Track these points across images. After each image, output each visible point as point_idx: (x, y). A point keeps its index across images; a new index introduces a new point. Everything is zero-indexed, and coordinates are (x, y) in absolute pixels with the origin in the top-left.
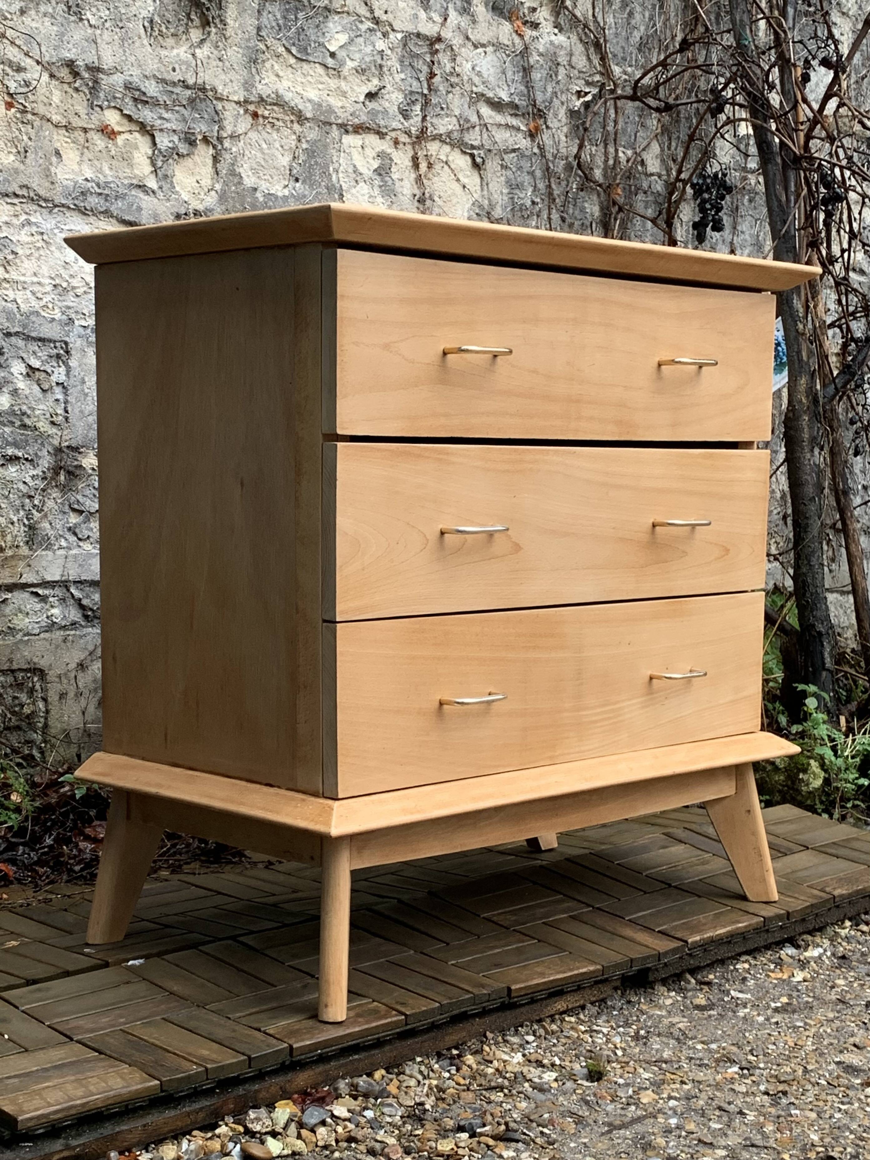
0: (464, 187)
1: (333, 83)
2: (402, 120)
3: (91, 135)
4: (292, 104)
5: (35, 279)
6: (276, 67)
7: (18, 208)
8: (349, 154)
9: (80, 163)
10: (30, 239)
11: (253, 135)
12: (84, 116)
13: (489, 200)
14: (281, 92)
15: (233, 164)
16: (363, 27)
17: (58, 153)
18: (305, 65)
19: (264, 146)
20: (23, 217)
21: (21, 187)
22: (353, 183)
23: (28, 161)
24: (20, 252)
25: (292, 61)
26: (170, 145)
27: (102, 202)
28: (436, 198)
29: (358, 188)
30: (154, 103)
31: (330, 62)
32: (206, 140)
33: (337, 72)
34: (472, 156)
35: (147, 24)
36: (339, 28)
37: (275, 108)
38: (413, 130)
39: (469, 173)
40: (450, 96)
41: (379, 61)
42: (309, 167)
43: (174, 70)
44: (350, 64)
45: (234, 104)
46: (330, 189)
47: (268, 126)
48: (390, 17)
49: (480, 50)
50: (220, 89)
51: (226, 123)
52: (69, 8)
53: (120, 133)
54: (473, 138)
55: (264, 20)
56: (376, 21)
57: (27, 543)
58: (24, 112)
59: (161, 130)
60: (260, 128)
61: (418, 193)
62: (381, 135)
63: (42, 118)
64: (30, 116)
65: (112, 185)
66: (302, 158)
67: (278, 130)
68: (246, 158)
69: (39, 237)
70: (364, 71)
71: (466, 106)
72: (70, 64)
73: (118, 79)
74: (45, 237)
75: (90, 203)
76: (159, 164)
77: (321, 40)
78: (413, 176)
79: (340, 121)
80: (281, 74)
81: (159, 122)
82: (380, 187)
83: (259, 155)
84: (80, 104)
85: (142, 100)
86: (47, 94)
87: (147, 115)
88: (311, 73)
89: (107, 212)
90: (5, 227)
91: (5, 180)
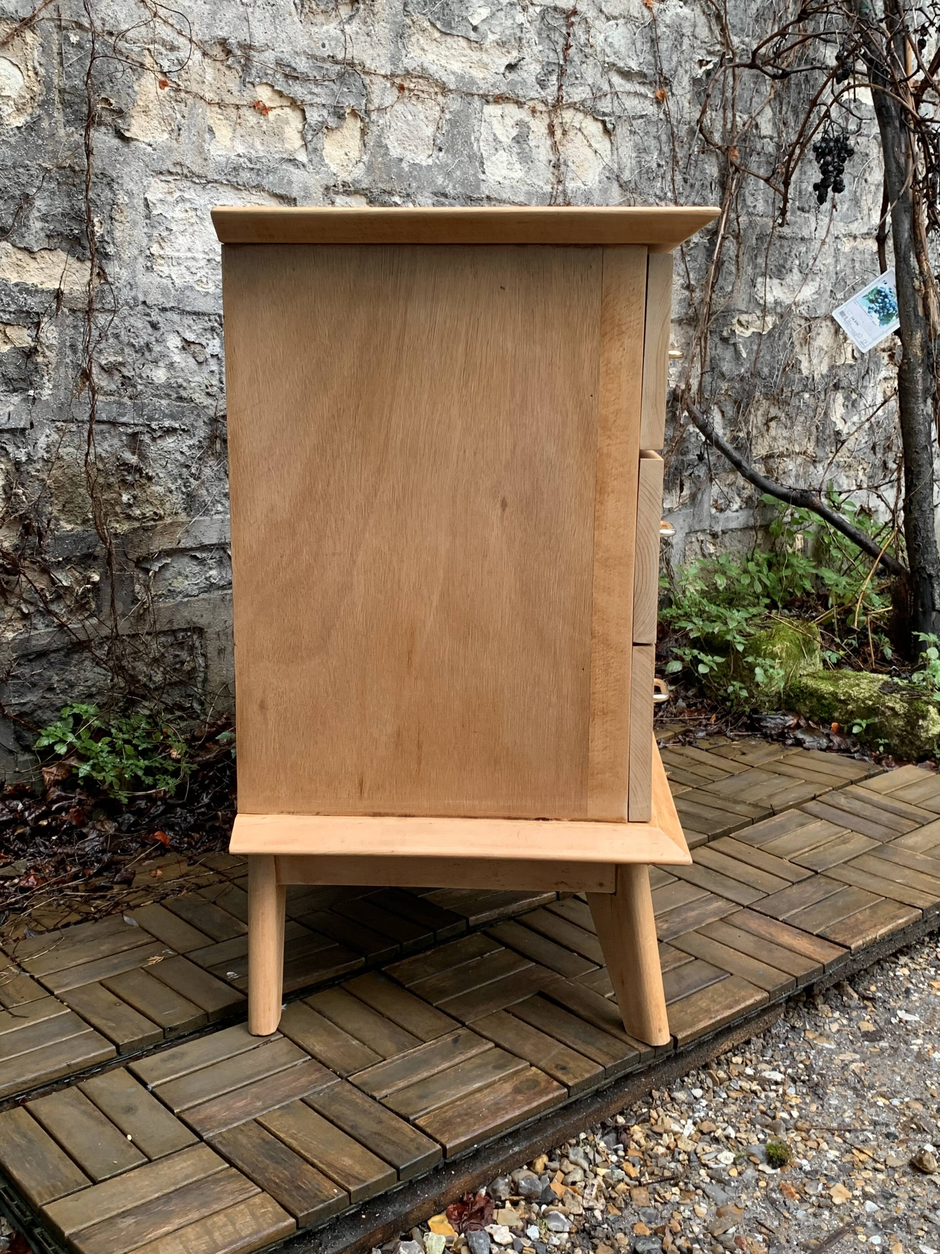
0: (596, 152)
1: (475, 56)
2: (540, 90)
3: (244, 111)
4: (437, 76)
5: (189, 255)
6: (422, 41)
7: (172, 185)
8: (490, 123)
9: (232, 140)
10: (183, 215)
11: (399, 107)
12: (236, 93)
13: (619, 163)
14: (426, 65)
15: (380, 136)
16: (504, 2)
17: (211, 130)
18: (449, 39)
19: (410, 118)
20: (177, 194)
21: (175, 164)
22: (493, 151)
23: (181, 139)
24: (174, 227)
25: (437, 35)
26: (320, 119)
27: (254, 176)
28: (570, 164)
29: (498, 155)
30: (305, 79)
31: (473, 35)
32: (354, 113)
33: (479, 45)
34: (604, 123)
35: (297, 1)
36: (481, 3)
37: (420, 80)
38: (550, 99)
39: (600, 139)
40: (585, 65)
41: (519, 34)
42: (452, 137)
43: (324, 46)
44: (491, 37)
45: (381, 79)
46: (472, 157)
47: (414, 98)
49: (612, 22)
50: (368, 63)
51: (373, 96)
53: (271, 108)
54: (605, 105)
57: (185, 509)
58: (177, 90)
59: (311, 105)
60: (406, 100)
61: (554, 159)
62: (520, 104)
63: (196, 95)
64: (183, 94)
65: (264, 160)
66: (446, 128)
67: (423, 102)
68: (392, 130)
69: (194, 213)
70: (504, 43)
71: (599, 75)
72: (223, 42)
73: (269, 56)
74: (199, 213)
75: (242, 178)
76: (309, 137)
77: (464, 14)
78: (549, 142)
79: (481, 92)
80: (426, 48)
81: (309, 97)
82: (518, 154)
83: (405, 126)
84: (232, 81)
85: (292, 75)
86: (200, 72)
87: (298, 90)
88: (455, 46)
89: (259, 187)
90: (159, 205)
91: (159, 158)
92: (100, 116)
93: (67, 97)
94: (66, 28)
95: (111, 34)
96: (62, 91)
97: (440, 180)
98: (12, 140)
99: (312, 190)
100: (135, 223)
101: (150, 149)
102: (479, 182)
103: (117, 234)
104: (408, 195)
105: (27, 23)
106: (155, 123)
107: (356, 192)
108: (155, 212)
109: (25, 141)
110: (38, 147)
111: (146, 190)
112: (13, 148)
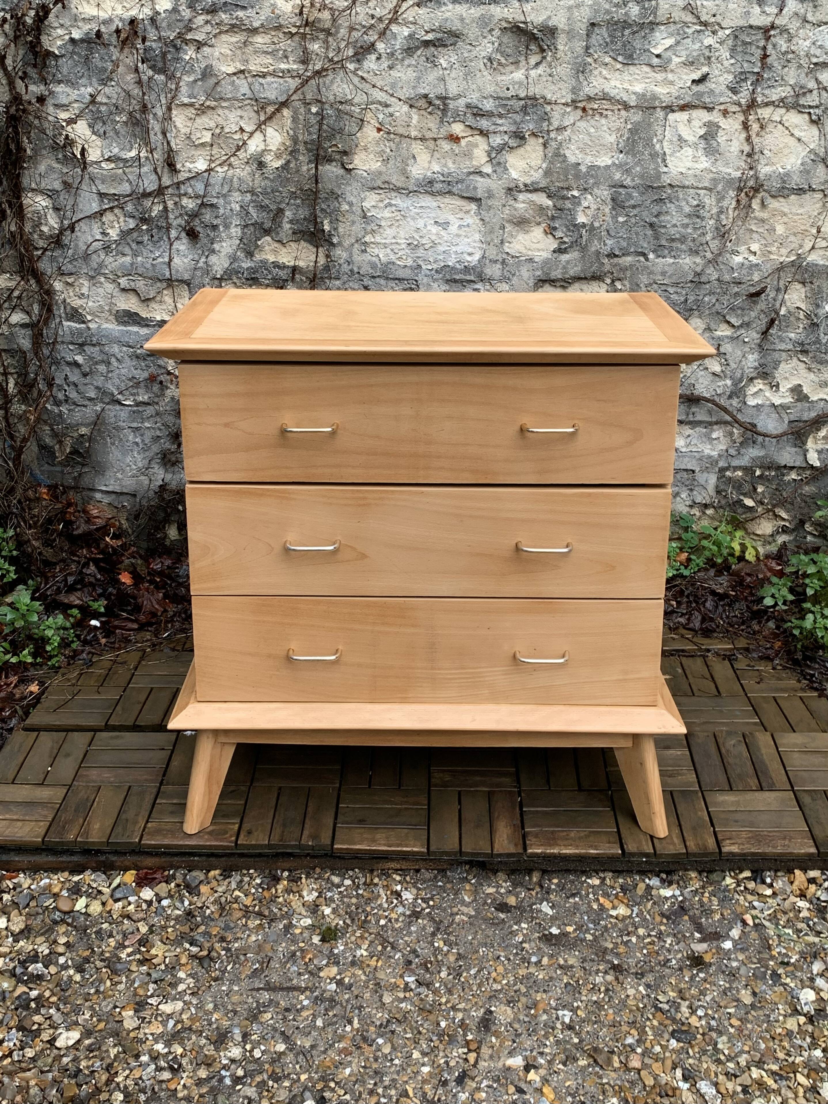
0: (799, 140)
1: (660, 76)
2: (731, 95)
3: (440, 142)
4: (618, 98)
5: (394, 241)
7: (383, 196)
8: (675, 127)
9: (430, 162)
10: (391, 215)
11: (582, 124)
12: (435, 130)
13: (826, 148)
14: (606, 90)
15: (558, 149)
16: (690, 31)
17: (414, 157)
18: (631, 68)
19: (592, 130)
20: (388, 201)
21: (384, 182)
22: (677, 148)
23: (389, 166)
24: (383, 223)
25: (619, 66)
26: (502, 142)
27: (446, 186)
28: (765, 152)
29: (682, 152)
30: (488, 115)
31: (656, 61)
32: (534, 134)
33: (663, 68)
34: (809, 115)
35: (485, 61)
36: (665, 36)
37: (603, 102)
38: (743, 101)
39: (806, 128)
40: (786, 69)
41: (707, 54)
42: (633, 142)
43: (508, 89)
44: (676, 60)
45: (561, 106)
46: (654, 155)
47: (597, 115)
48: (719, 19)
49: (821, 28)
50: (549, 97)
51: (552, 120)
52: (427, 59)
53: (463, 138)
54: (811, 100)
55: (593, 41)
56: (705, 24)
58: (389, 133)
59: (495, 132)
60: (589, 118)
61: (747, 149)
62: (710, 109)
63: (401, 136)
64: (392, 136)
65: (453, 175)
67: (606, 117)
68: (573, 141)
69: (398, 213)
70: (692, 63)
71: (803, 76)
72: (426, 96)
73: (462, 102)
74: (403, 213)
75: (436, 188)
76: (494, 155)
77: (647, 47)
78: (744, 135)
79: (664, 105)
80: (608, 76)
81: (493, 127)
82: (705, 149)
83: (586, 138)
84: (432, 123)
85: (479, 113)
86: (407, 119)
87: (484, 123)
88: (637, 72)
89: (449, 192)
90: (372, 209)
91: (372, 179)
92: (330, 156)
93: (309, 146)
94: (309, 104)
95: (341, 103)
96: (305, 143)
97: (617, 176)
98: (271, 177)
99: (495, 192)
100: (353, 222)
101: (365, 174)
102: (658, 175)
103: (341, 230)
104: (585, 189)
105: (284, 104)
106: (372, 156)
107: (536, 190)
108: (369, 214)
109: (280, 176)
110: (288, 179)
111: (363, 200)
112: (272, 181)
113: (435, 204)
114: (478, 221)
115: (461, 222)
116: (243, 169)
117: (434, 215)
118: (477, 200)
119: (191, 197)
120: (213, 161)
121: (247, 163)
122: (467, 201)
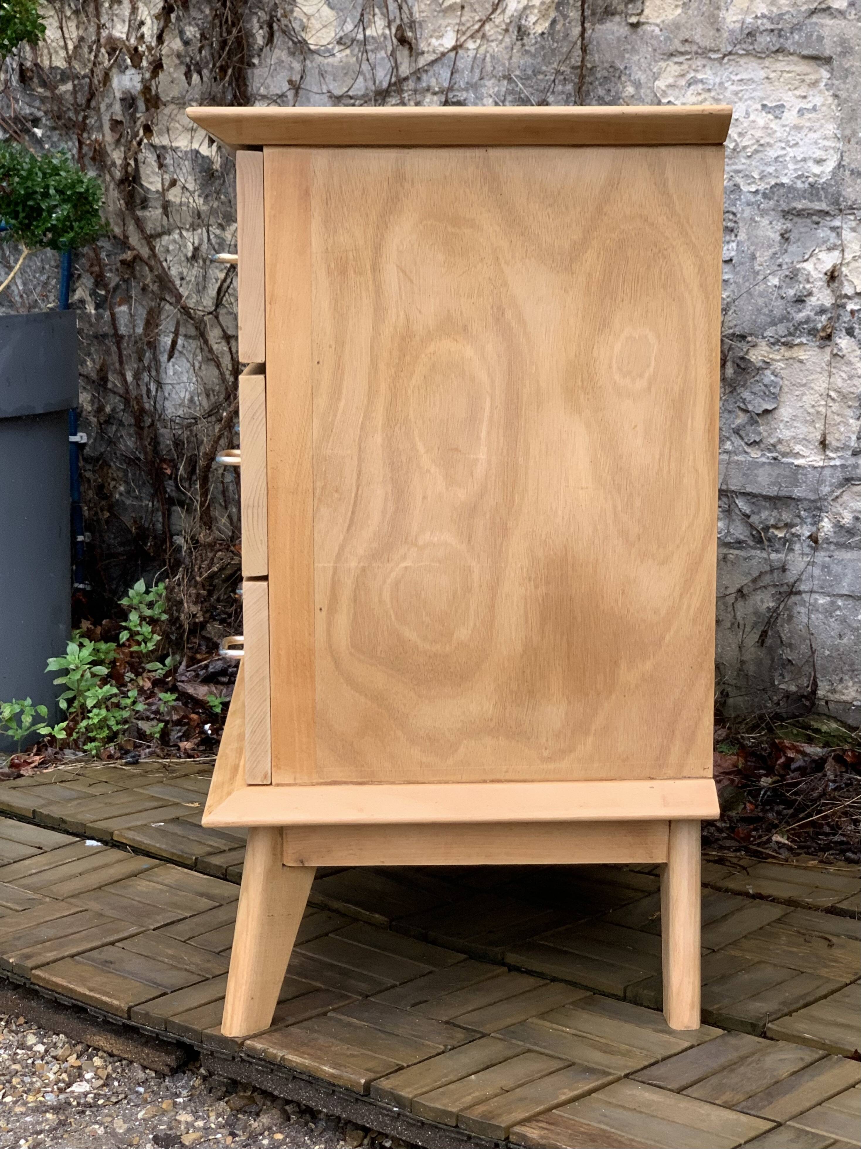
7: (685, 67)
10: (695, 99)
20: (692, 74)
21: (682, 43)
23: (691, 12)
27: (774, 39)
65: (786, 17)
74: (713, 94)
75: (760, 43)
89: (782, 50)
90: (669, 92)
91: (667, 38)
98: (533, 49)
99: (852, 43)
101: (658, 31)
108: (665, 101)
109: (543, 47)
110: (553, 50)
111: (656, 77)
112: (534, 56)
113: (762, 74)
114: (830, 100)
115: (804, 105)
116: (501, 41)
117: (757, 94)
118: (828, 60)
119: (435, 94)
120: (464, 33)
121: (507, 30)
122: (812, 63)
